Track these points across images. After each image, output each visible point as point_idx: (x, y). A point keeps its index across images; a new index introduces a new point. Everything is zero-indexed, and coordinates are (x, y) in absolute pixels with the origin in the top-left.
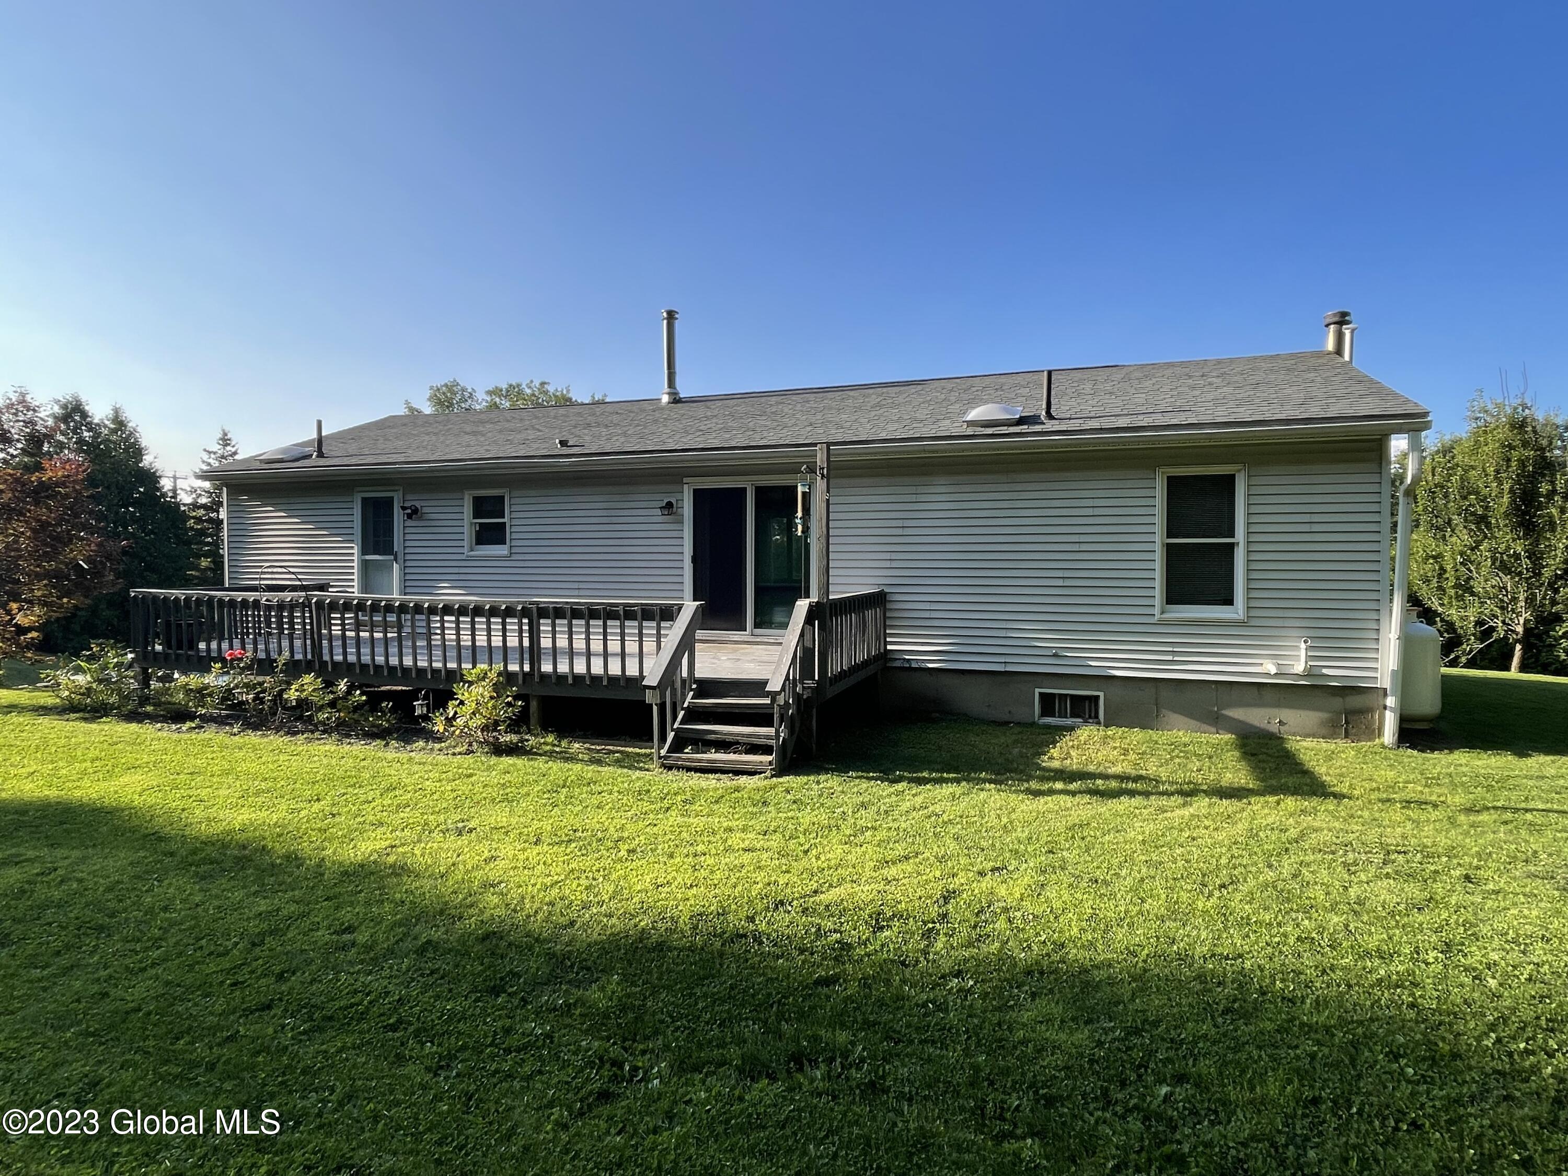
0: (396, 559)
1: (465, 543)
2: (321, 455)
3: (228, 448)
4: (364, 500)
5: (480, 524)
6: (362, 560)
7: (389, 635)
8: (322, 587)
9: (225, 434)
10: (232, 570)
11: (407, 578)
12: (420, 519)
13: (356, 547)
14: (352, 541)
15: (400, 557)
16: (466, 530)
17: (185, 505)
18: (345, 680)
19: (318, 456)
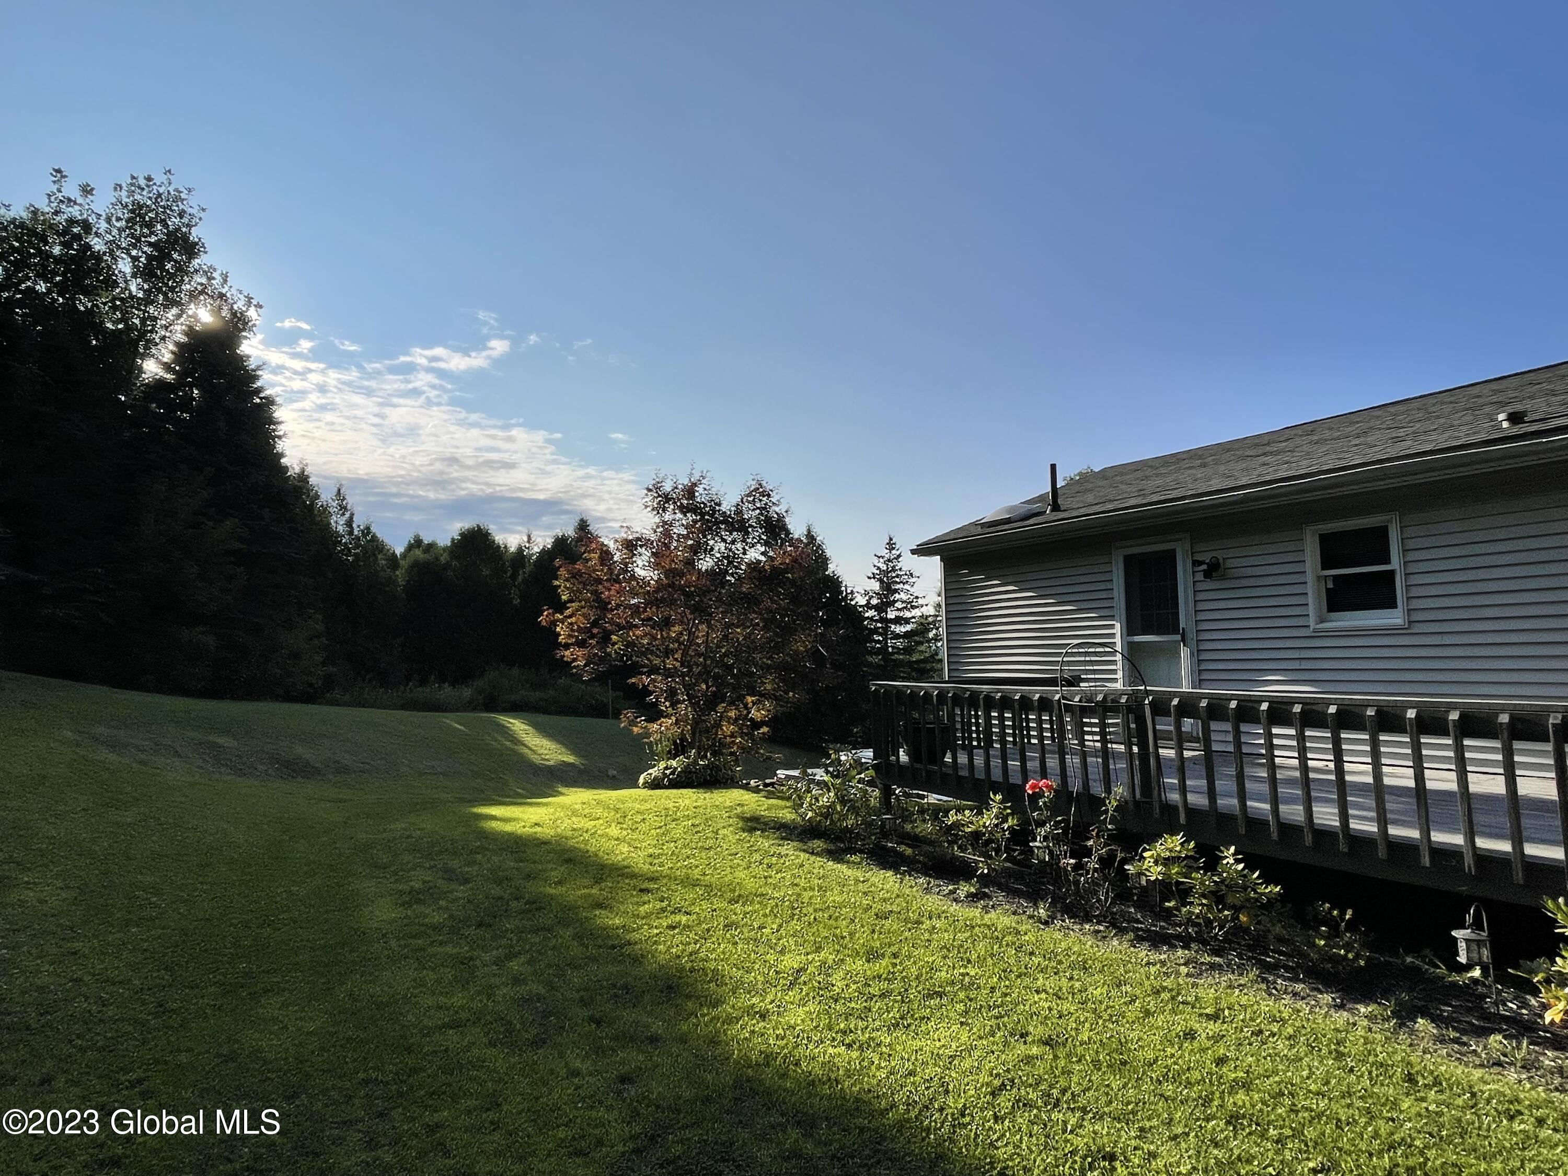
0: (1183, 640)
1: (1311, 610)
2: (1056, 507)
3: (894, 552)
4: (1128, 560)
5: (1335, 577)
6: (1128, 643)
7: (1187, 754)
8: (1074, 681)
9: (891, 539)
10: (953, 659)
11: (1203, 667)
12: (1223, 578)
13: (1118, 625)
14: (1112, 617)
15: (1191, 635)
16: (1310, 589)
17: (860, 606)
18: (1232, 849)
19: (1052, 511)
